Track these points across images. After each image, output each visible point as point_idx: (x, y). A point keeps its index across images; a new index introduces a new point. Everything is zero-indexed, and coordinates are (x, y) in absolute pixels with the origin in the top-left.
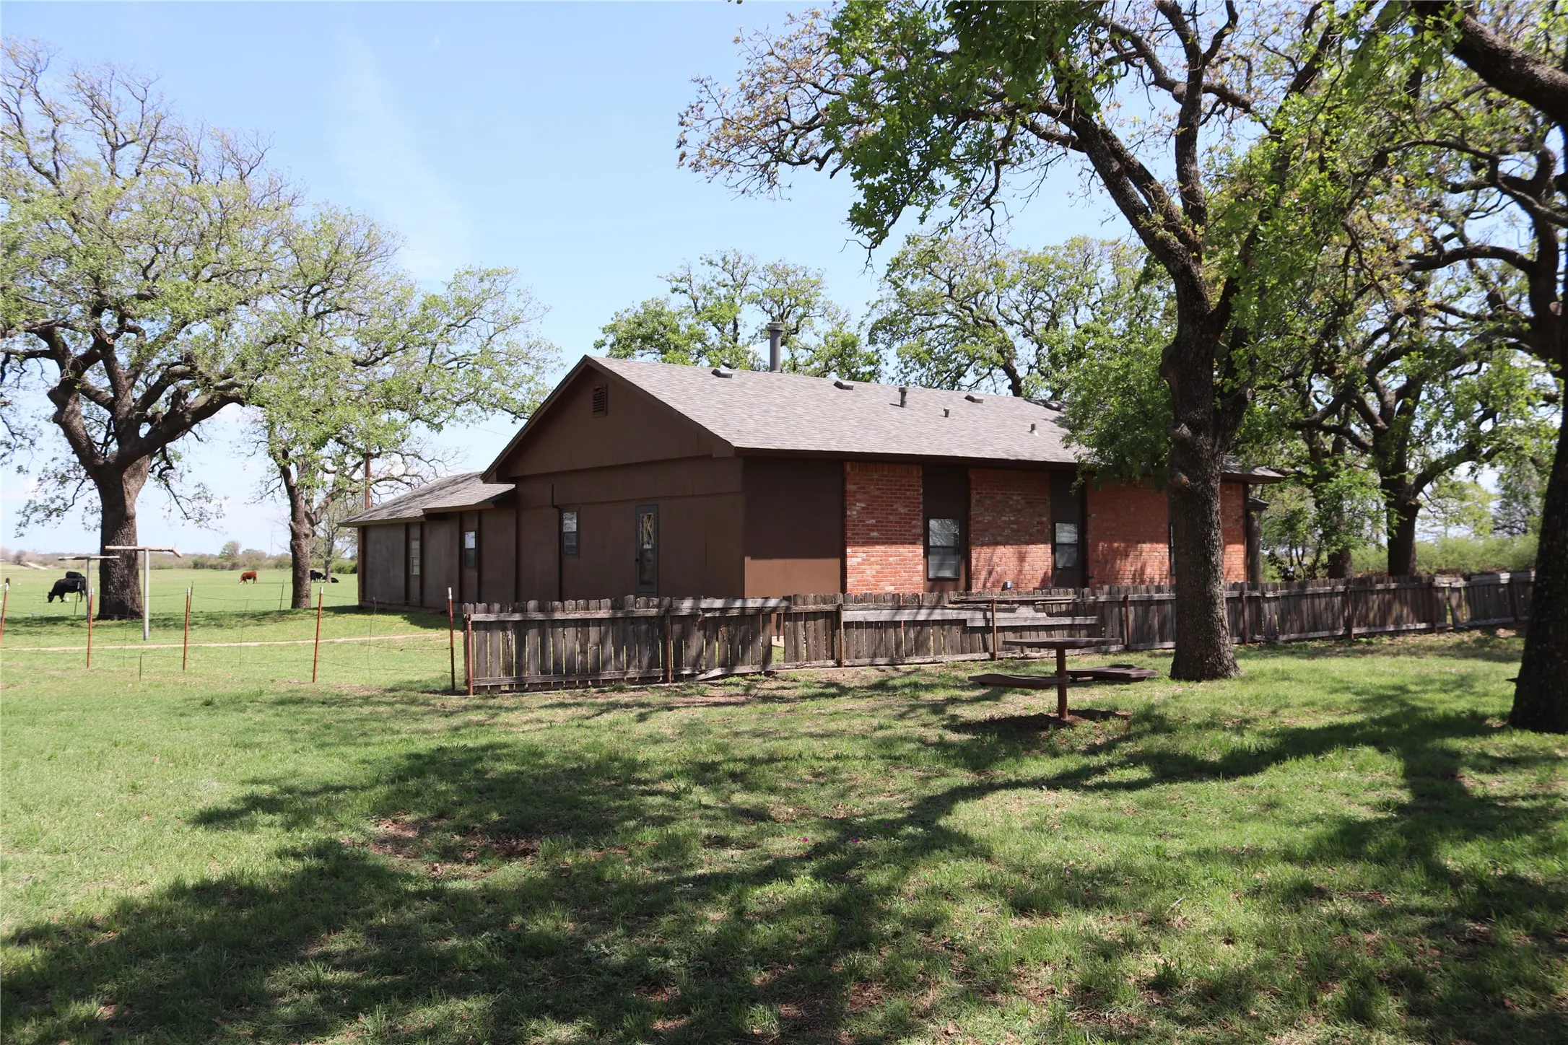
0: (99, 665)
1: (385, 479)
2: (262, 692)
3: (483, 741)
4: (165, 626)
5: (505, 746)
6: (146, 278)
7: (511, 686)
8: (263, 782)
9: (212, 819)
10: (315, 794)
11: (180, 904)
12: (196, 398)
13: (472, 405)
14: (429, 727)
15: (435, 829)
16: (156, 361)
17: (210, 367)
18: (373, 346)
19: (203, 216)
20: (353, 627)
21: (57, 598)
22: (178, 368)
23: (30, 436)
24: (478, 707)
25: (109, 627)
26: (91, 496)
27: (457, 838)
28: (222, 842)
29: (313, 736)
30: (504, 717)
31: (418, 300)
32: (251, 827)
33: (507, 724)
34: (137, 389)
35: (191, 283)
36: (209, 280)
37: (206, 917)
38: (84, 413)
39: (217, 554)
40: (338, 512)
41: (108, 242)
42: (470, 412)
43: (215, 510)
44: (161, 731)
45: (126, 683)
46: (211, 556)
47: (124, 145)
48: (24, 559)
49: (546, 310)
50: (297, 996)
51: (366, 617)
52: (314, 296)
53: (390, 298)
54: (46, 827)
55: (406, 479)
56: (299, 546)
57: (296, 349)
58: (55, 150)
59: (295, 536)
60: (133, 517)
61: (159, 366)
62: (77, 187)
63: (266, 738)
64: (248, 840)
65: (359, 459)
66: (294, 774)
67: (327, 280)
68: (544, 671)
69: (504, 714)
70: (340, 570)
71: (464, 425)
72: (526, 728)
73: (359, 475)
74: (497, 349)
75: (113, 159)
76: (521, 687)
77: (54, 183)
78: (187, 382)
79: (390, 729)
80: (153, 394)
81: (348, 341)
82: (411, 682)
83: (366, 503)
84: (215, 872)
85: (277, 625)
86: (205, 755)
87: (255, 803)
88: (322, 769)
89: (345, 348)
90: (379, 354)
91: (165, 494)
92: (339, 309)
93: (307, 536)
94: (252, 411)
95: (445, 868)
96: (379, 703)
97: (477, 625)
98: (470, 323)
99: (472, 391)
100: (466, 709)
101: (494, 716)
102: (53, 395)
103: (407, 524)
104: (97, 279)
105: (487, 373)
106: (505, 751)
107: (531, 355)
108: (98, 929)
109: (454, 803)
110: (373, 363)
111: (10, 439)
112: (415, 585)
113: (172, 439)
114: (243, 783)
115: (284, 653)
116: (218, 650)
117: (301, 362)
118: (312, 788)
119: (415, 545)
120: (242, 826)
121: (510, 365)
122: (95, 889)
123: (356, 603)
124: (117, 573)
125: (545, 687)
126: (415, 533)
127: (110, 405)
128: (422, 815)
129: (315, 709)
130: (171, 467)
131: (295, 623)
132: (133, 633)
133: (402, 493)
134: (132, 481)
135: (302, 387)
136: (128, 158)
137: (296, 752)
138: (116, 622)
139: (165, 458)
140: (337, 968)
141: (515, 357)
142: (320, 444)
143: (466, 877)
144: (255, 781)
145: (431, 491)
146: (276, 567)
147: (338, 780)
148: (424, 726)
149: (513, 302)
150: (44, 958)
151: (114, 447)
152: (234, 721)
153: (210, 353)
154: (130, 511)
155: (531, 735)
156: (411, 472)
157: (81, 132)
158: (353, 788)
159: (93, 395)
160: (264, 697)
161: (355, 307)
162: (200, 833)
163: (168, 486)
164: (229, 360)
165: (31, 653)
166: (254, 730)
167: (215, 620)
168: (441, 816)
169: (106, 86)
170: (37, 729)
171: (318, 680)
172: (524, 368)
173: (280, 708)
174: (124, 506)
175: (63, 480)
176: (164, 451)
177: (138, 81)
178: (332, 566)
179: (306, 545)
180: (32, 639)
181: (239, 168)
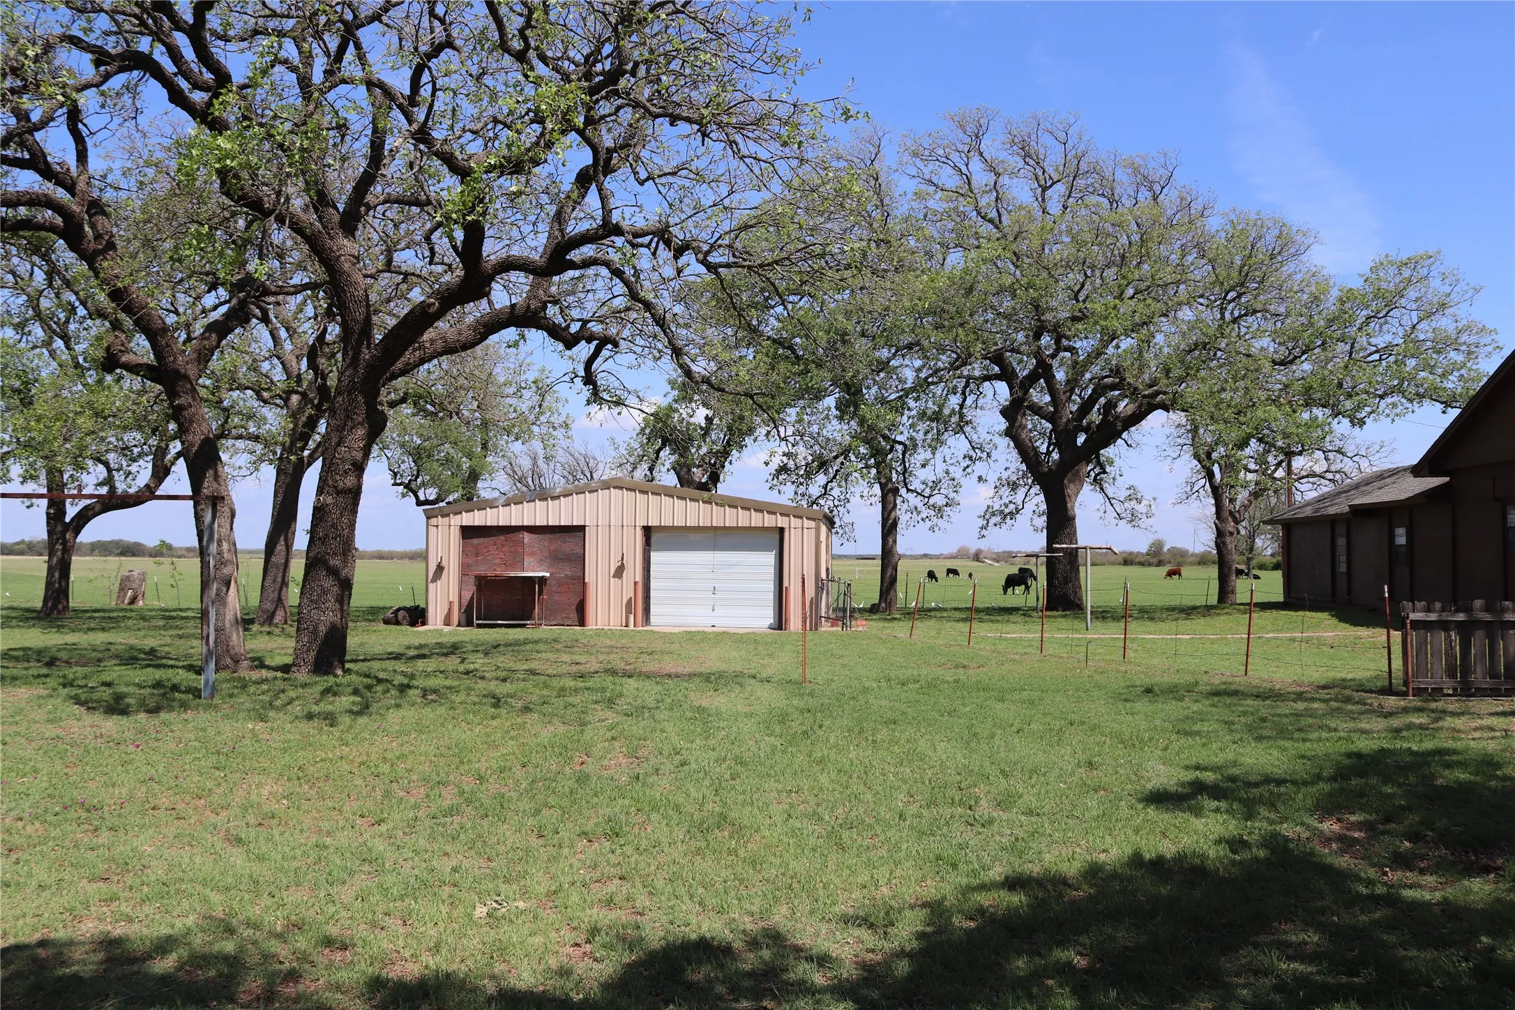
0: (1051, 651)
1: (1307, 476)
2: (1197, 683)
3: (1429, 745)
4: (1104, 618)
5: (1455, 752)
6: (1078, 301)
7: (1455, 689)
8: (1206, 769)
9: (1159, 798)
10: (1256, 785)
11: (1139, 874)
12: (1124, 407)
13: (1396, 399)
14: (1367, 726)
15: (1383, 833)
16: (1088, 376)
17: (1137, 377)
18: (1290, 345)
19: (1124, 240)
20: (1281, 623)
21: (1010, 590)
22: (1109, 380)
23: (987, 448)
24: (1419, 710)
25: (1055, 617)
26: (1037, 500)
27: (1407, 844)
28: (1173, 822)
29: (1250, 728)
30: (1448, 722)
31: (1335, 293)
32: (1198, 812)
33: (1454, 729)
34: (1074, 402)
35: (1117, 301)
36: (1132, 297)
37: (1163, 891)
38: (1030, 426)
39: (1144, 551)
40: (1259, 510)
41: (1045, 274)
42: (1394, 405)
43: (1144, 510)
44: (1108, 714)
45: (1074, 668)
46: (1139, 554)
47: (1051, 186)
48: (981, 556)
49: (1477, 291)
50: (1252, 980)
51: (1292, 613)
52: (1230, 302)
53: (1305, 296)
54: (1021, 790)
55: (1330, 476)
56: (1224, 543)
57: (1215, 354)
58: (997, 199)
59: (1220, 534)
60: (1074, 518)
61: (1091, 380)
62: (1016, 229)
63: (1205, 727)
64: (1198, 823)
65: (1281, 457)
66: (1235, 764)
67: (1242, 285)
68: (1493, 674)
69: (1449, 719)
70: (1262, 567)
71: (1389, 419)
72: (1477, 735)
73: (1280, 473)
74: (1422, 337)
75: (1043, 200)
76: (1467, 690)
77: (997, 227)
78: (1117, 393)
79: (1326, 726)
80: (1086, 407)
81: (1265, 341)
82: (1344, 680)
83: (1289, 501)
84: (1168, 848)
85: (1208, 619)
86: (1151, 739)
87: (1198, 788)
88: (1262, 761)
89: (1262, 349)
90: (1297, 352)
91: (1099, 497)
92: (1255, 312)
93: (1231, 534)
94: (1178, 417)
95: (1394, 876)
96: (1313, 700)
97: (1416, 624)
98: (1391, 313)
99: (1396, 382)
100: (1406, 710)
101: (1437, 720)
102: (1005, 412)
103: (1333, 520)
104: (1037, 307)
105: (1411, 363)
106: (1454, 758)
107: (1462, 340)
108: (1070, 886)
109: (1402, 808)
110: (1291, 362)
111: (972, 453)
112: (1342, 582)
113: (1106, 445)
114: (1187, 768)
115: (1216, 646)
116: (1154, 642)
117: (1221, 367)
118: (1253, 778)
119: (1341, 542)
120: (1190, 809)
121: (1439, 352)
122: (1066, 852)
123: (1281, 599)
124: (1061, 569)
125: (1495, 693)
126: (1341, 529)
127: (1051, 418)
128: (1368, 817)
129: (1249, 702)
130: (1105, 472)
131: (1222, 618)
132: (1078, 624)
133: (1326, 490)
134: (1072, 486)
135: (1223, 390)
136: (1056, 197)
137: (1234, 743)
138: (1060, 613)
139: (1099, 464)
140: (1291, 958)
141: (1443, 344)
142: (1243, 444)
143: (1420, 886)
144: (1198, 767)
145: (1357, 486)
146: (1199, 563)
147: (1278, 772)
148: (1363, 725)
149: (1437, 287)
150: (1029, 905)
151: (1055, 456)
152: (1173, 708)
153: (1137, 364)
154: (1070, 513)
155: (1484, 743)
156: (1333, 468)
157: (1016, 180)
158: (1294, 782)
159: (1037, 410)
160: (1200, 688)
161: (1272, 308)
162: (1151, 811)
163: (1102, 489)
164: (1153, 368)
165: (995, 639)
166: (1192, 718)
167: (1148, 614)
168: (1388, 819)
169: (1034, 137)
170: (1006, 705)
171: (1250, 673)
172: (1453, 354)
173: (1216, 699)
174: (1066, 509)
175: (1014, 487)
176: (1098, 457)
177: (1060, 126)
178: (1254, 562)
179: (1230, 542)
180: (995, 626)
181: (1151, 189)
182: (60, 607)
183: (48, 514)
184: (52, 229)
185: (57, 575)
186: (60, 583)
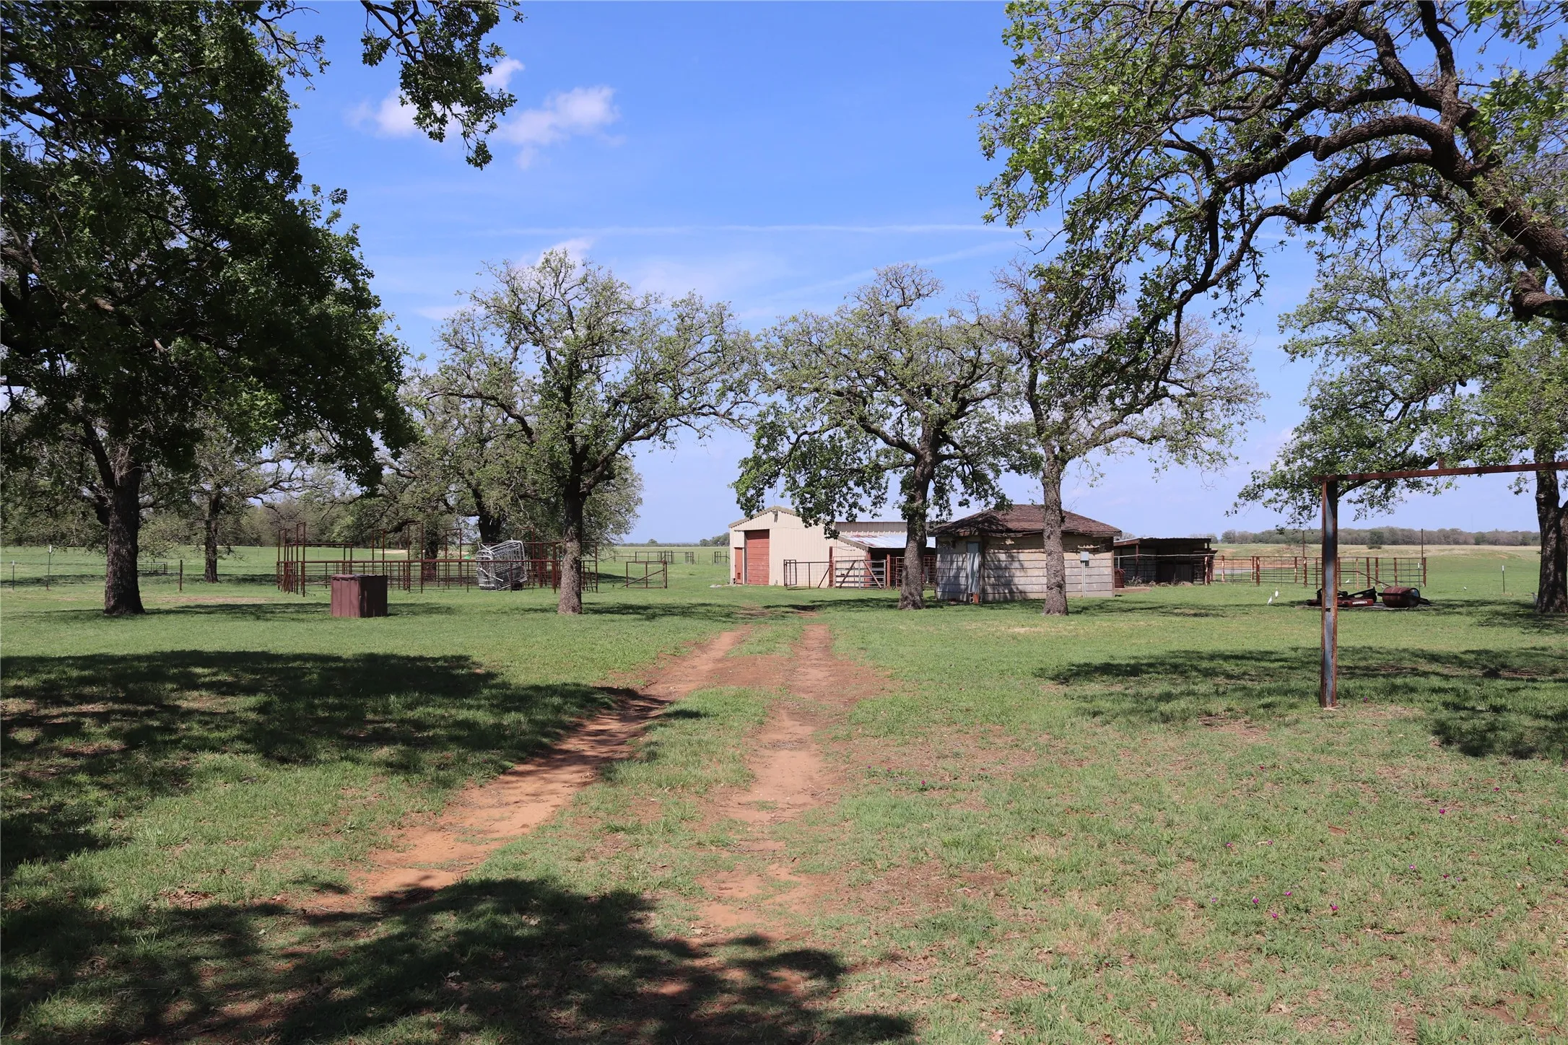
182: (1557, 602)
183: (1538, 499)
184: (1420, 157)
185: (1551, 566)
186: (1556, 576)
